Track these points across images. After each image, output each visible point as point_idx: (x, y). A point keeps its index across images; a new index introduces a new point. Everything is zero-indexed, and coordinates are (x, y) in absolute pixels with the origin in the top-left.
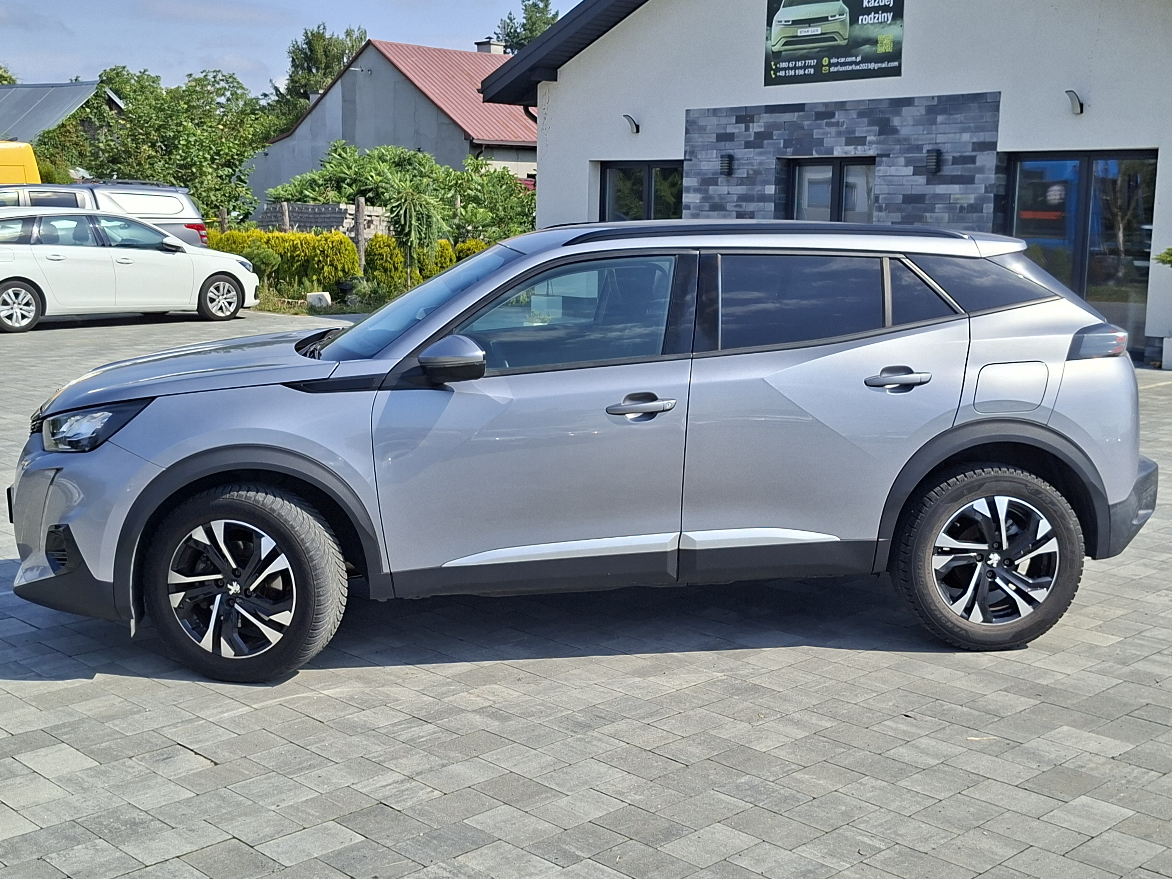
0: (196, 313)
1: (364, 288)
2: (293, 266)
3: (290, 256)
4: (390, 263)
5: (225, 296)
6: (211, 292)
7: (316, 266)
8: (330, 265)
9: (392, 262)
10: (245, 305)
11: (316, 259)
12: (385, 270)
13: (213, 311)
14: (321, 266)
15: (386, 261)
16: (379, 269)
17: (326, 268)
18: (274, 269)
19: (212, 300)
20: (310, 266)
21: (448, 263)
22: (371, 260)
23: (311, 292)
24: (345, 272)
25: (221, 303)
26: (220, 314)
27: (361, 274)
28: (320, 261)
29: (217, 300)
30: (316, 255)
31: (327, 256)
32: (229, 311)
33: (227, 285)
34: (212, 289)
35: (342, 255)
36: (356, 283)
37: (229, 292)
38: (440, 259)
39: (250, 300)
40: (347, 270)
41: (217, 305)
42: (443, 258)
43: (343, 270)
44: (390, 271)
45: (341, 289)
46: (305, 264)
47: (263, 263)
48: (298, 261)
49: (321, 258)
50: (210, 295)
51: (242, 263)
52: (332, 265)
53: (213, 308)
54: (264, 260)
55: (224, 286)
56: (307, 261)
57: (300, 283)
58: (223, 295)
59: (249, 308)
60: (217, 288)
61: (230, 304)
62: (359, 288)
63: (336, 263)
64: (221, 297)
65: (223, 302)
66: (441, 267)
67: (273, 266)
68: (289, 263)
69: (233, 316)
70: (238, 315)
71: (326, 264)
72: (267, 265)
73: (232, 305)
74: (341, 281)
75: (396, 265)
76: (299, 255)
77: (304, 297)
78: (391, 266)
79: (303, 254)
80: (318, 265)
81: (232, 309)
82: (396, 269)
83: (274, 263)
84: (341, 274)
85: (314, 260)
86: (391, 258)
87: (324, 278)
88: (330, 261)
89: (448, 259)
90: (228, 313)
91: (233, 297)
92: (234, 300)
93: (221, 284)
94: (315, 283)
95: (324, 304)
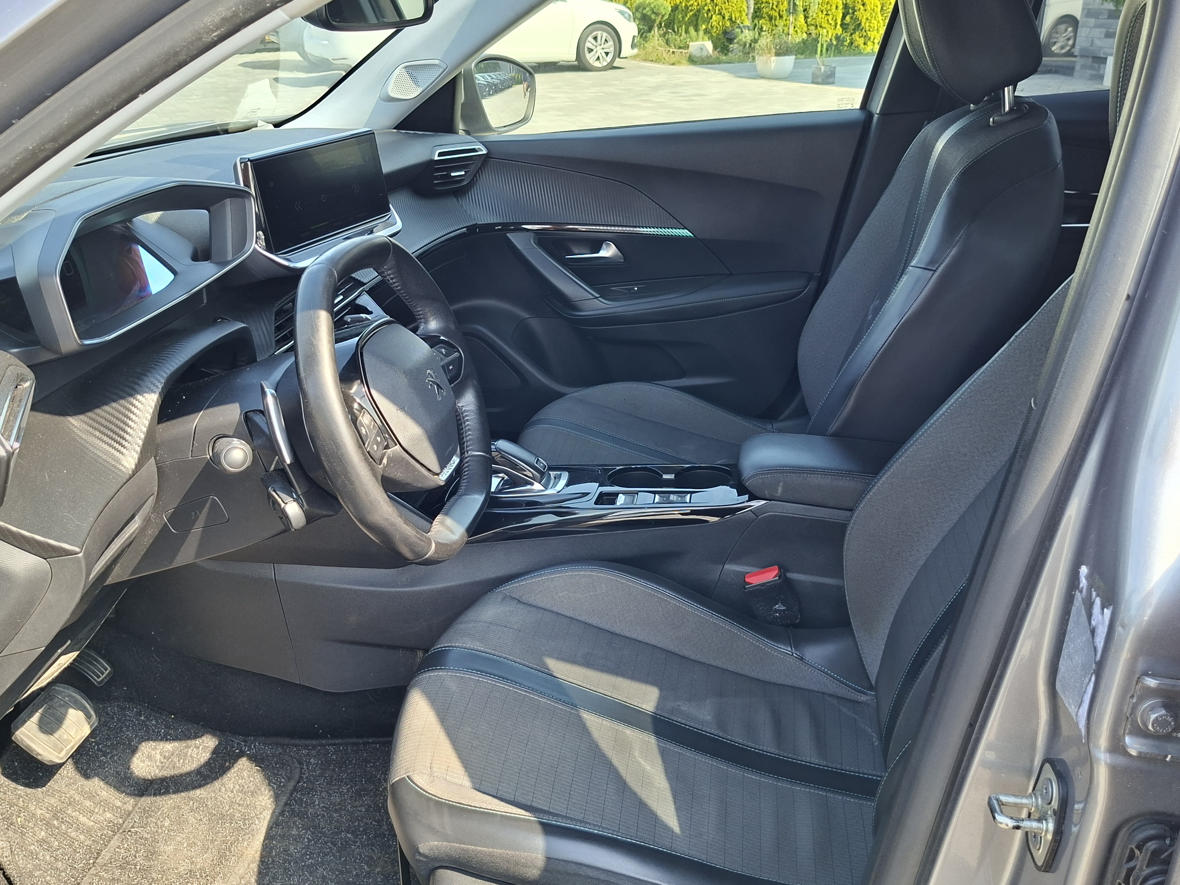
0: (576, 63)
1: (745, 37)
2: (686, 16)
3: (685, 6)
4: (775, 11)
5: (602, 46)
6: (589, 41)
7: (706, 15)
8: (718, 14)
9: (778, 10)
10: (621, 56)
11: (706, 8)
12: (771, 18)
13: (591, 61)
14: (710, 15)
15: (772, 8)
16: (765, 18)
17: (714, 16)
18: (665, 18)
19: (590, 50)
20: (701, 15)
21: (833, 11)
22: (758, 8)
23: (696, 40)
24: (732, 21)
25: (598, 54)
26: (597, 64)
27: (748, 23)
28: (709, 10)
29: (595, 50)
30: (706, 5)
31: (716, 5)
32: (606, 61)
33: (605, 34)
34: (590, 39)
35: (730, 4)
36: (737, 33)
37: (606, 41)
38: (826, 6)
39: (627, 50)
40: (734, 19)
41: (595, 55)
42: (829, 5)
43: (730, 19)
44: (775, 20)
45: (727, 39)
46: (697, 13)
47: (654, 13)
48: (692, 10)
49: (710, 8)
50: (588, 45)
51: (622, 13)
52: (720, 14)
53: (591, 58)
54: (655, 10)
55: (602, 35)
56: (699, 11)
57: (687, 32)
58: (600, 45)
59: (626, 58)
60: (595, 38)
61: (607, 54)
62: (740, 37)
63: (724, 11)
64: (598, 47)
65: (600, 52)
66: (826, 14)
67: (663, 16)
68: (683, 13)
69: (611, 67)
70: (615, 65)
71: (715, 13)
72: (657, 14)
73: (609, 54)
74: (728, 31)
75: (781, 13)
76: (692, 5)
77: (687, 47)
78: (777, 14)
79: (696, 4)
80: (707, 14)
81: (609, 58)
82: (781, 17)
83: (663, 13)
84: (728, 24)
85: (704, 9)
86: (776, 6)
87: (712, 27)
88: (719, 10)
89: (834, 7)
90: (605, 64)
91: (610, 47)
92: (611, 50)
93: (599, 33)
94: (701, 33)
95: (704, 54)
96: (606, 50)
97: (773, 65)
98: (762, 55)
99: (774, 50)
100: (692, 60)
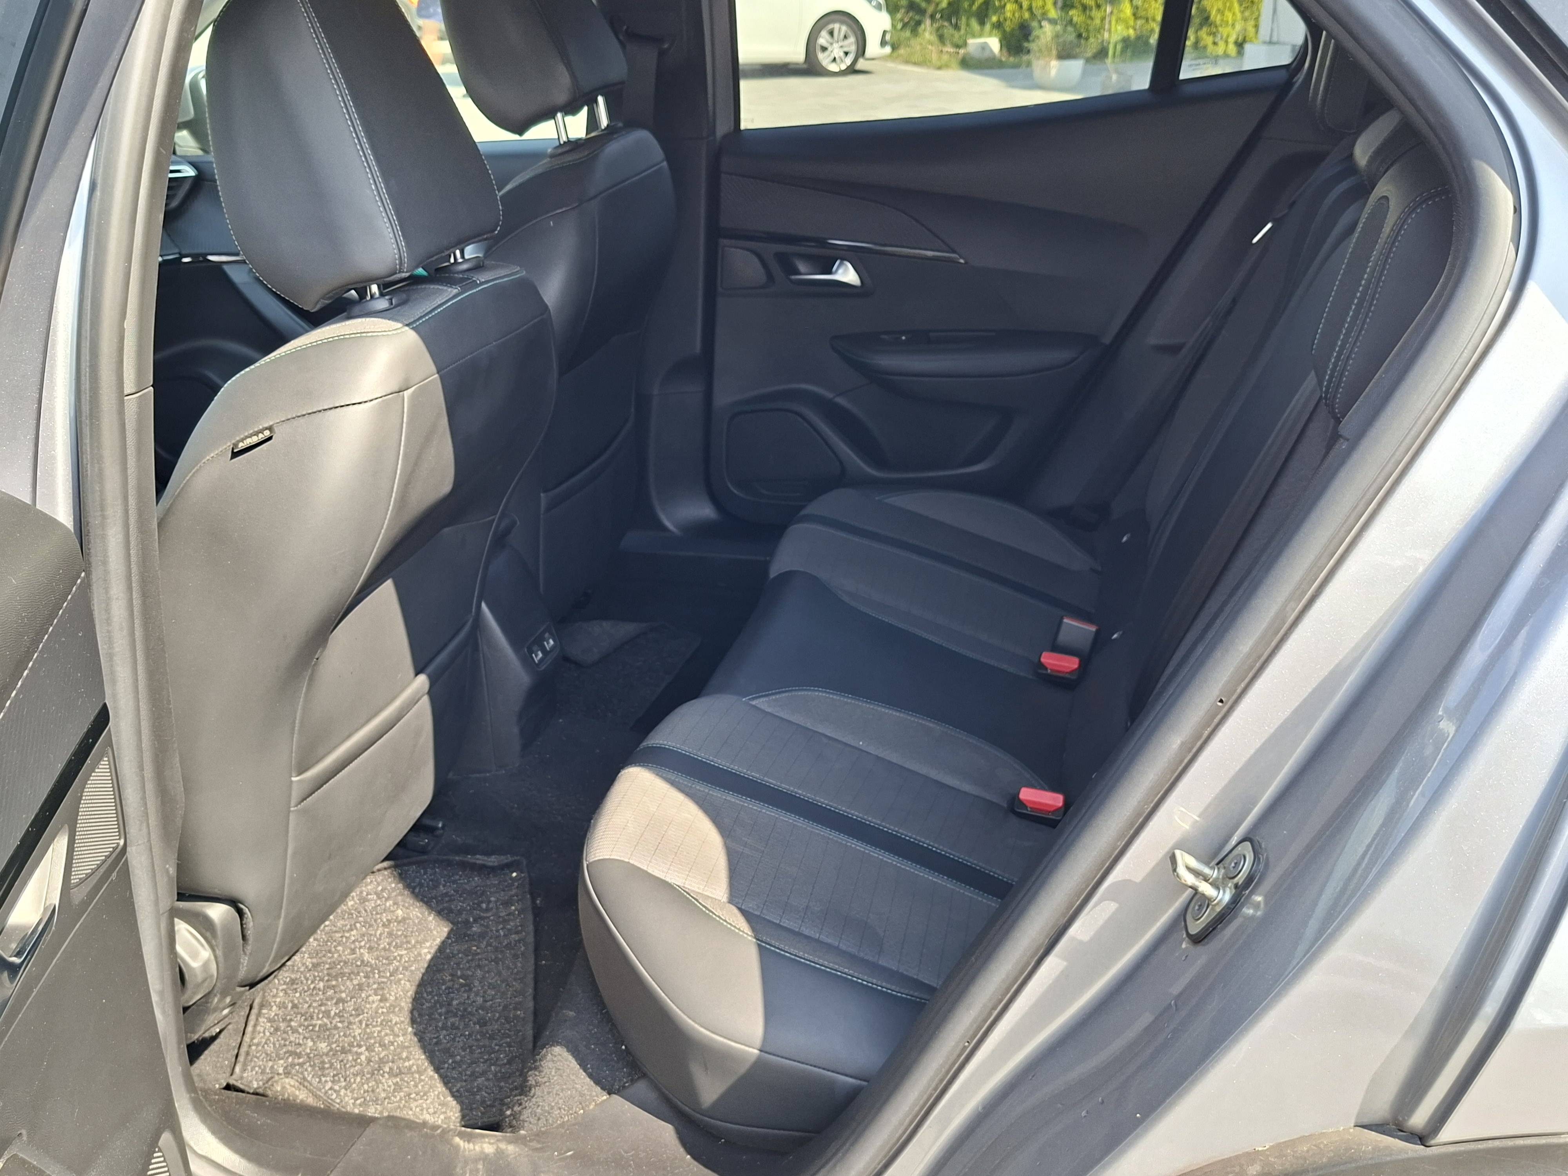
0: (805, 65)
2: (974, 4)
5: (840, 44)
6: (823, 37)
7: (997, 3)
8: (1013, 3)
10: (866, 56)
12: (1085, 8)
13: (825, 63)
14: (1002, 3)
16: (1077, 7)
17: (1008, 6)
19: (824, 49)
23: (979, 36)
25: (835, 54)
26: (834, 68)
27: (1052, 14)
29: (830, 49)
32: (846, 63)
33: (844, 28)
34: (824, 34)
37: (845, 37)
39: (873, 47)
40: (1034, 9)
41: (829, 56)
43: (1030, 9)
44: (1090, 10)
45: (1022, 35)
50: (821, 42)
53: (824, 59)
55: (840, 29)
57: (969, 25)
58: (838, 42)
59: (873, 59)
60: (831, 33)
61: (846, 53)
64: (835, 45)
65: (837, 52)
69: (852, 70)
70: (857, 68)
72: (929, 2)
73: (850, 54)
74: (1024, 24)
75: (1098, 2)
77: (965, 45)
78: (1093, 3)
80: (999, 2)
81: (849, 61)
82: (1098, 6)
87: (1005, 19)
90: (844, 67)
91: (851, 44)
92: (853, 48)
93: (836, 26)
94: (988, 27)
95: (986, 54)
96: (846, 49)
97: (1053, 72)
98: (1038, 58)
99: (1054, 52)
100: (967, 64)
